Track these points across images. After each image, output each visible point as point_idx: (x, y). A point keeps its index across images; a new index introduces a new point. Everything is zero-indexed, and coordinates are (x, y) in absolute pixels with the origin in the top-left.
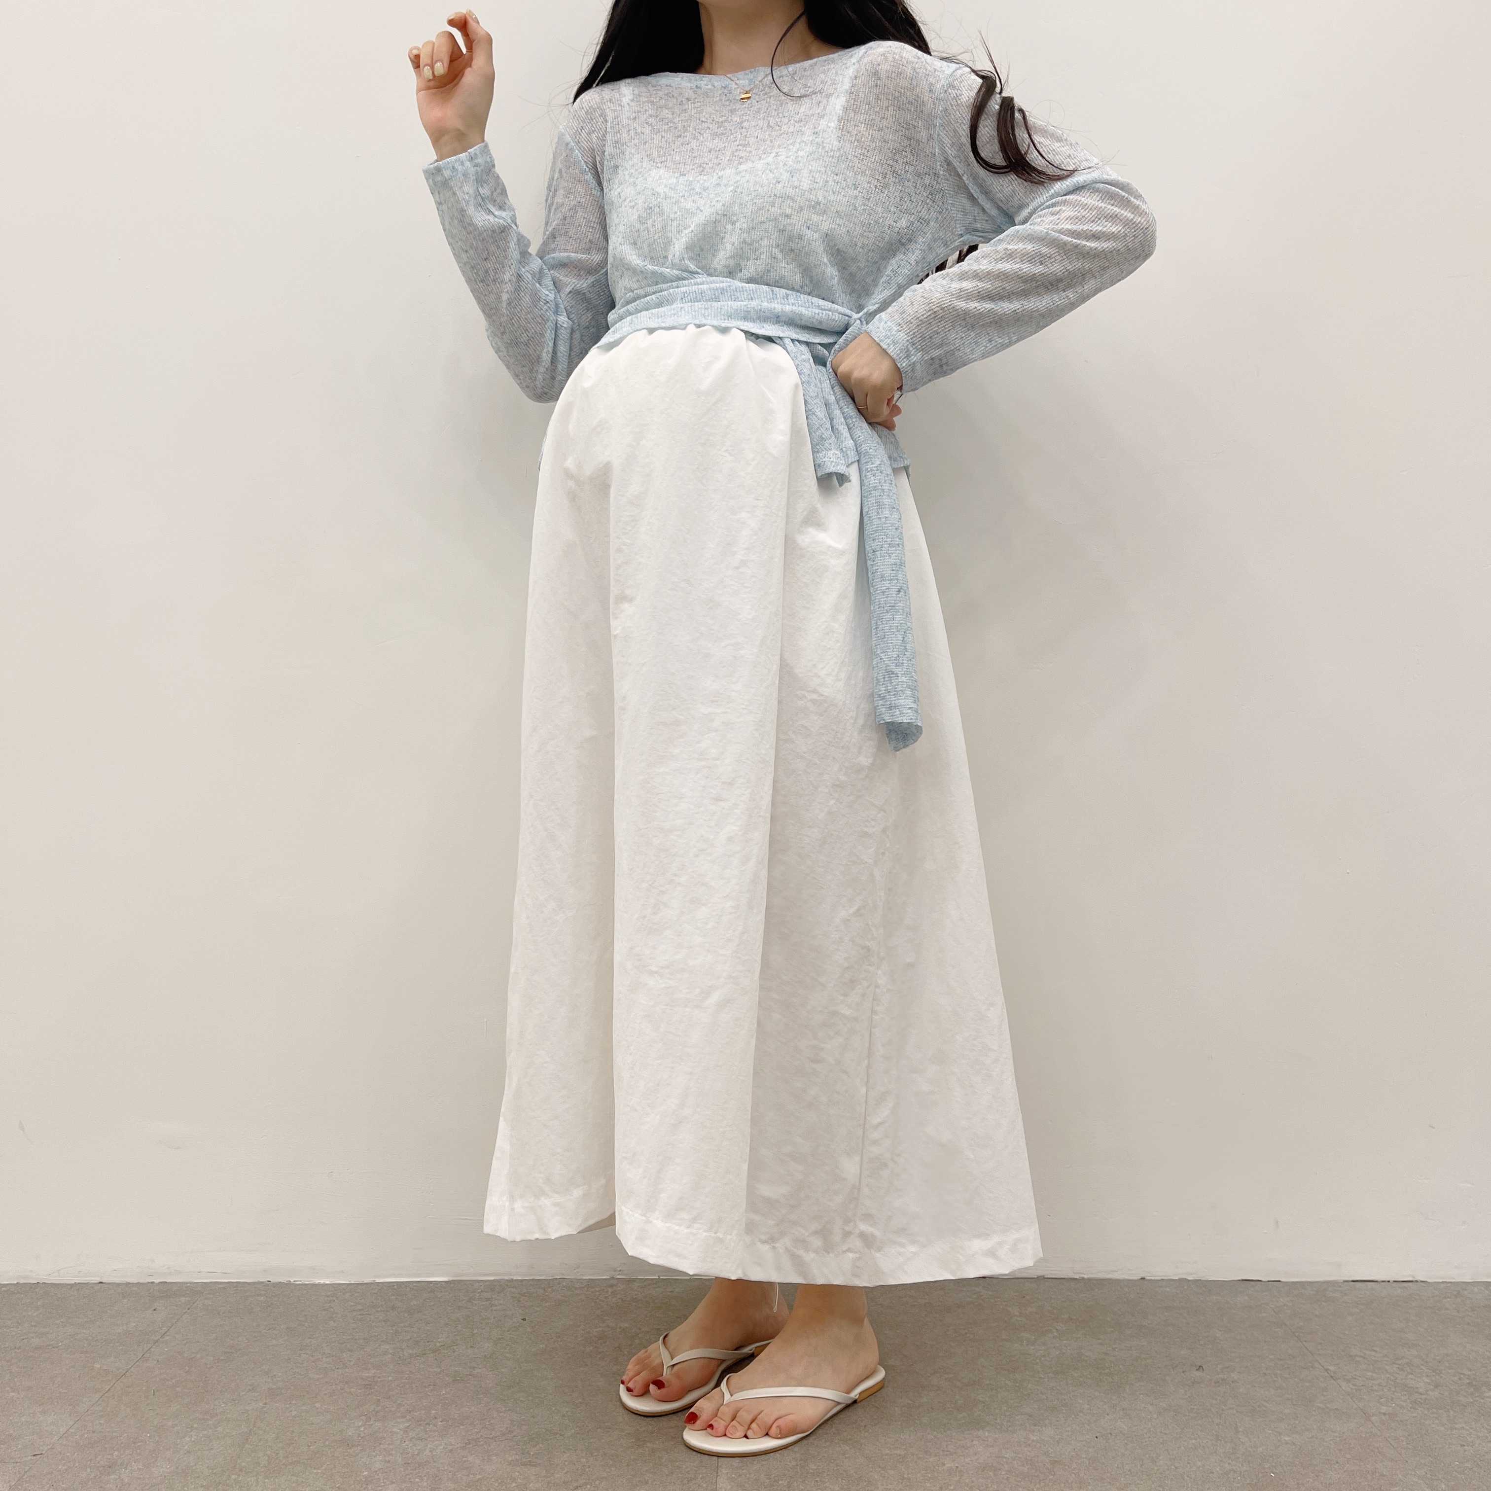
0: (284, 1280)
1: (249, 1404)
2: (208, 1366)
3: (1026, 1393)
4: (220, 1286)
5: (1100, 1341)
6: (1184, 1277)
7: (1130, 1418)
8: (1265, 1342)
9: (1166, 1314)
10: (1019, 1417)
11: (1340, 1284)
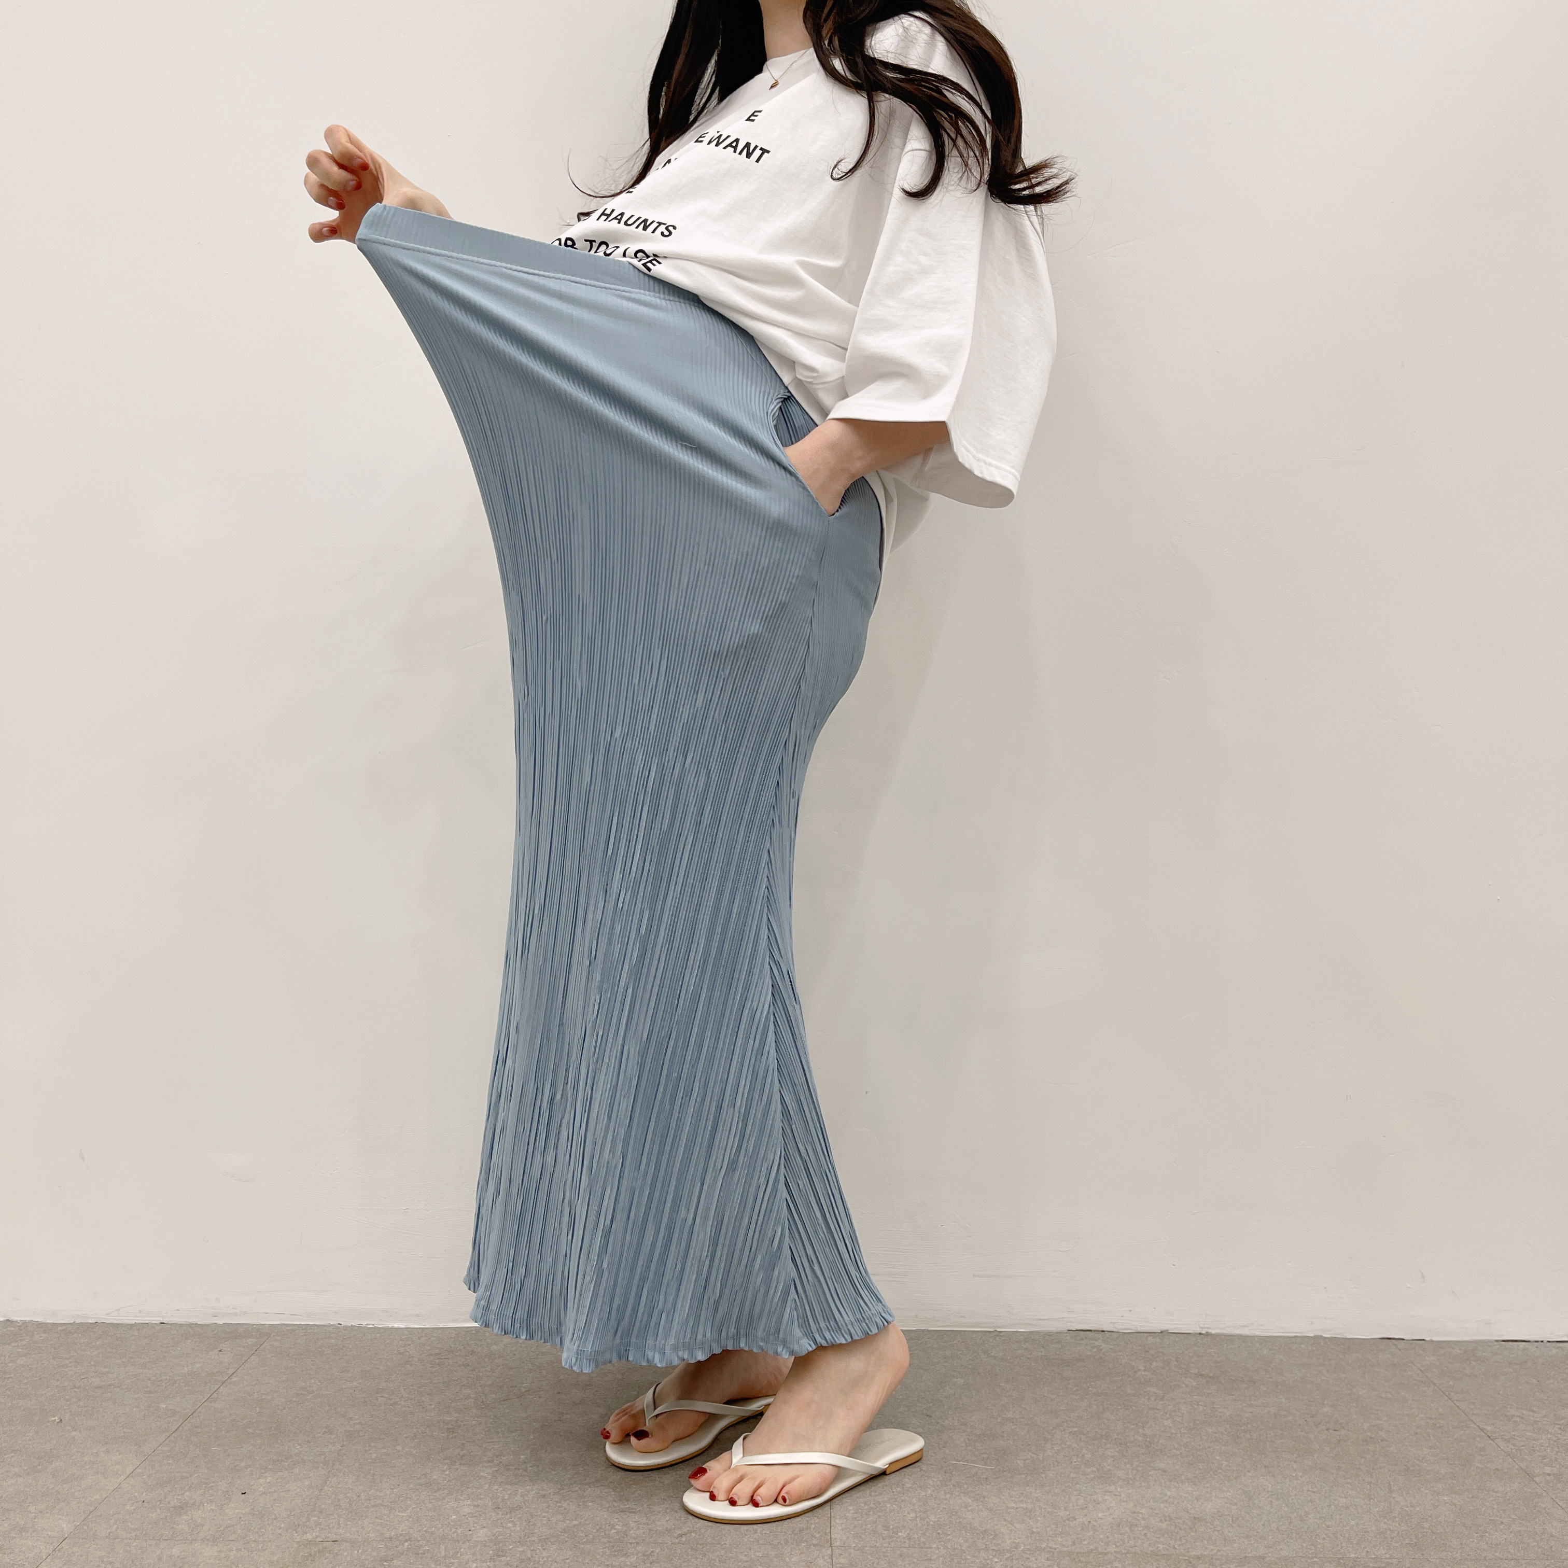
0: (355, 1322)
1: (326, 1446)
2: (280, 1407)
3: (1157, 1448)
4: (288, 1328)
5: (1234, 1397)
6: (1319, 1333)
7: (1274, 1476)
8: (1413, 1400)
9: (1303, 1371)
10: (1152, 1472)
11: (1490, 1344)
